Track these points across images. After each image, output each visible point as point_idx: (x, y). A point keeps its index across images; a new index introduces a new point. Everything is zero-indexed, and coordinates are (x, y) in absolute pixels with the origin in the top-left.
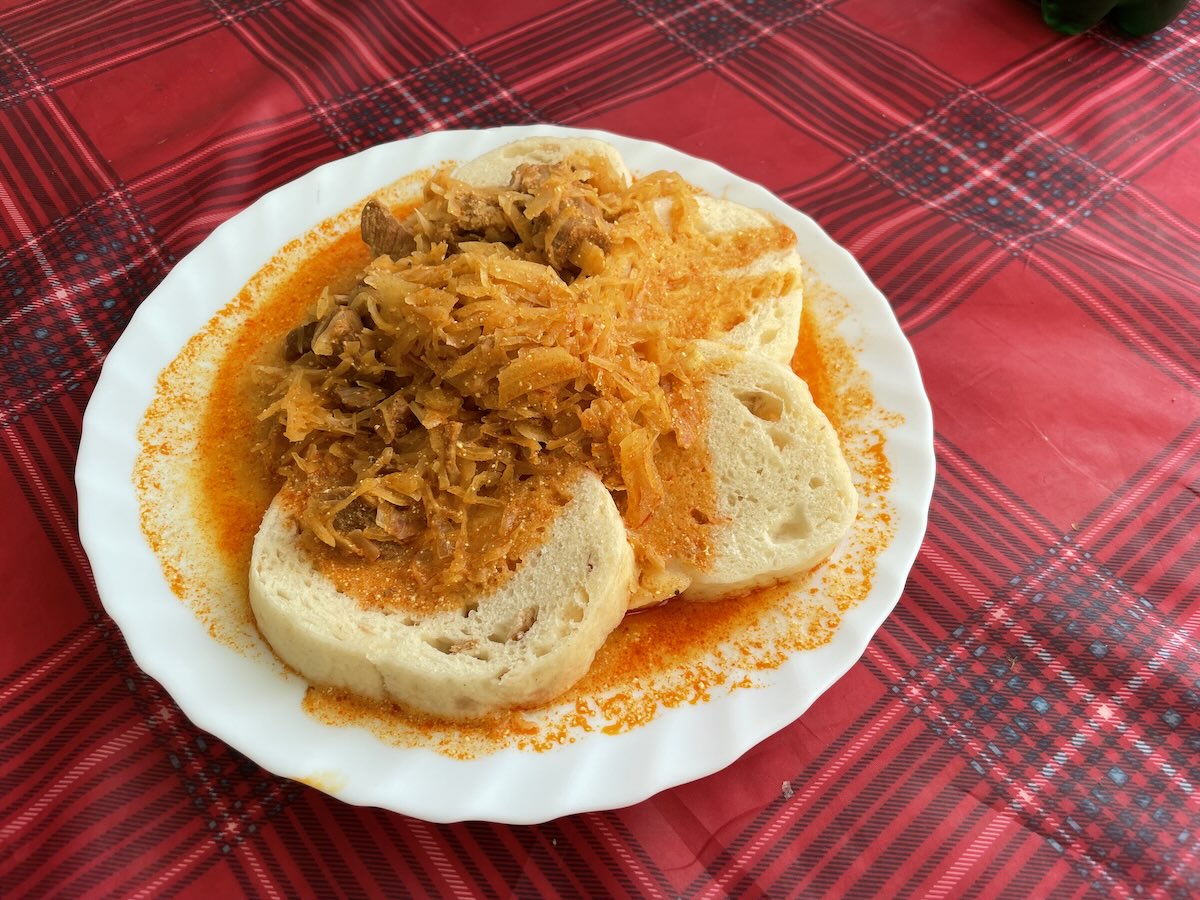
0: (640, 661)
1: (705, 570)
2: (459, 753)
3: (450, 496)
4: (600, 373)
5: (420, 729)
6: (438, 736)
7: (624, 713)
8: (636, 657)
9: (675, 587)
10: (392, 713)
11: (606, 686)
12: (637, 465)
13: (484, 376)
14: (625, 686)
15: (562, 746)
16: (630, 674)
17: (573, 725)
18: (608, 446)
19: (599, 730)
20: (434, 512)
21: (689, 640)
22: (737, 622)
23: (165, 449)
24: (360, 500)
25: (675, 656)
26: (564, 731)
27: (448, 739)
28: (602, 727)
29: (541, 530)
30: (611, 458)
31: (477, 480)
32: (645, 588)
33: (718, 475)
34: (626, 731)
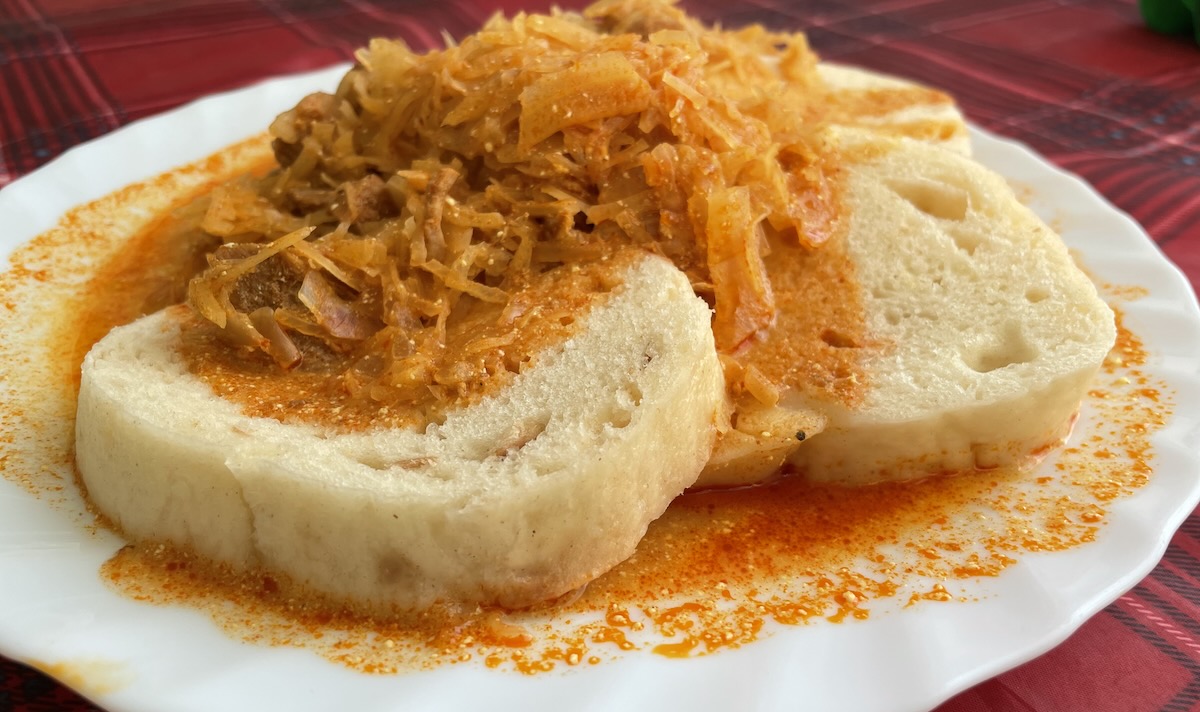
0: (731, 560)
1: (852, 403)
2: (367, 662)
3: (426, 277)
4: (680, 103)
5: (304, 623)
6: (331, 636)
7: (698, 627)
8: (723, 554)
9: (796, 428)
10: (260, 595)
11: (665, 592)
12: (733, 252)
13: (503, 116)
14: (701, 593)
15: (570, 667)
16: (713, 576)
17: (597, 640)
18: (687, 219)
19: (649, 649)
20: (396, 297)
21: (821, 536)
22: (908, 517)
23: (41, 276)
24: (280, 260)
25: (797, 557)
26: (580, 647)
27: (353, 641)
28: (655, 645)
29: (566, 321)
30: (692, 241)
31: (469, 254)
32: (742, 431)
33: (866, 287)
34: (702, 654)
